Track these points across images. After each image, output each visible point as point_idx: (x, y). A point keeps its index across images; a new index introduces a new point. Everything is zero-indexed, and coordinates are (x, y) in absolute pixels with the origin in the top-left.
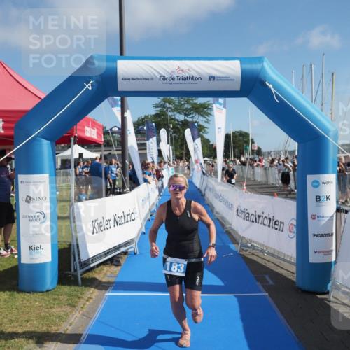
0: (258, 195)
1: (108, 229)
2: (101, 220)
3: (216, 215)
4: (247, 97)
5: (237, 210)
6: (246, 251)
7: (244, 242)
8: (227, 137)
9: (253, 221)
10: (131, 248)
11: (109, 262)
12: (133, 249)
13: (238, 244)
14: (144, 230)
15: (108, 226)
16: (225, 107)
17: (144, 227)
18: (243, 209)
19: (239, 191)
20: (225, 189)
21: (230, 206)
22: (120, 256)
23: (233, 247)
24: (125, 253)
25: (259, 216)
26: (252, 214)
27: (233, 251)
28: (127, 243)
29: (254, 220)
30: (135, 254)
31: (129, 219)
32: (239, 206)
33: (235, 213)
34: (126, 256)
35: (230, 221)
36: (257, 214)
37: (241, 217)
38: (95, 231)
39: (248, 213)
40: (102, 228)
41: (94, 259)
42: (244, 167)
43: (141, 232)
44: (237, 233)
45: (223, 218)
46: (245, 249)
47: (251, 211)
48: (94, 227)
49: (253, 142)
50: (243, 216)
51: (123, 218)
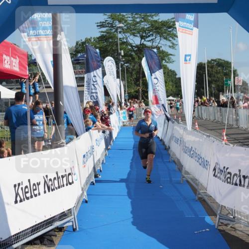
0: (243, 148)
1: (36, 196)
2: (26, 183)
3: (185, 176)
4: (227, 11)
5: (215, 169)
6: (226, 225)
7: (224, 212)
8: (200, 68)
9: (236, 184)
10: (68, 222)
11: (38, 242)
12: (70, 224)
13: (216, 215)
14: (85, 197)
15: (36, 192)
16: (196, 25)
17: (85, 194)
18: (222, 168)
19: (216, 142)
20: (197, 139)
21: (205, 164)
22: (52, 233)
23: (208, 219)
24: (60, 229)
25: (244, 177)
26: (235, 175)
27: (208, 226)
28: (63, 216)
29: (238, 182)
30: (74, 230)
31: (65, 183)
32: (217, 164)
33: (212, 173)
34: (61, 233)
35: (205, 184)
36: (242, 174)
37: (219, 178)
38: (18, 199)
39: (229, 173)
40: (28, 195)
41: (18, 237)
42: (223, 109)
43: (82, 200)
44: (214, 201)
45: (195, 180)
46: (225, 222)
47: (234, 171)
48: (17, 194)
49: (235, 74)
50: (222, 177)
51: (56, 182)
